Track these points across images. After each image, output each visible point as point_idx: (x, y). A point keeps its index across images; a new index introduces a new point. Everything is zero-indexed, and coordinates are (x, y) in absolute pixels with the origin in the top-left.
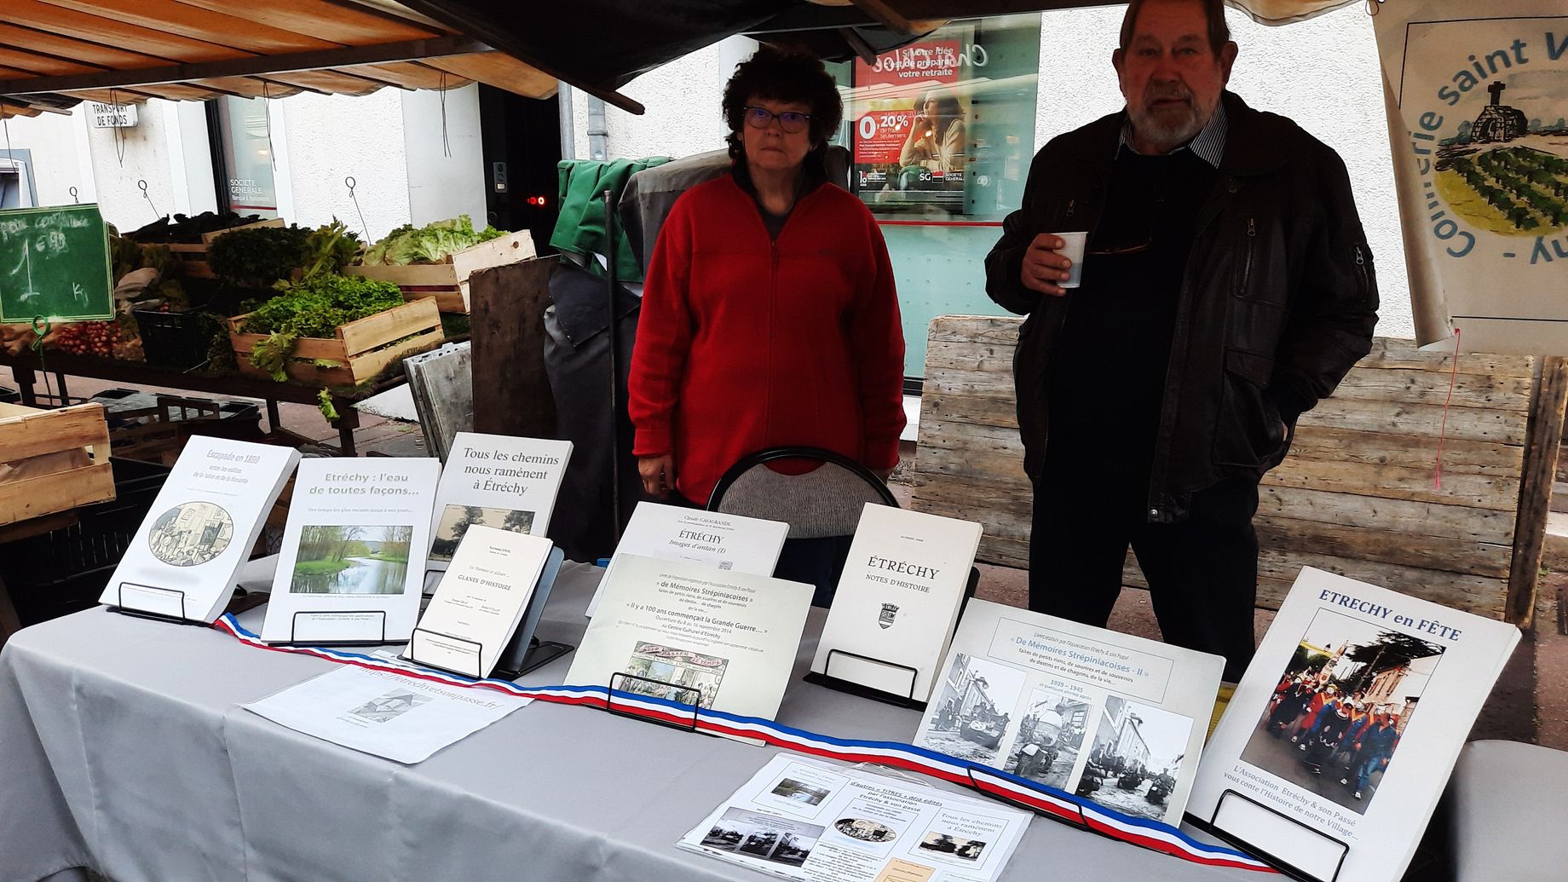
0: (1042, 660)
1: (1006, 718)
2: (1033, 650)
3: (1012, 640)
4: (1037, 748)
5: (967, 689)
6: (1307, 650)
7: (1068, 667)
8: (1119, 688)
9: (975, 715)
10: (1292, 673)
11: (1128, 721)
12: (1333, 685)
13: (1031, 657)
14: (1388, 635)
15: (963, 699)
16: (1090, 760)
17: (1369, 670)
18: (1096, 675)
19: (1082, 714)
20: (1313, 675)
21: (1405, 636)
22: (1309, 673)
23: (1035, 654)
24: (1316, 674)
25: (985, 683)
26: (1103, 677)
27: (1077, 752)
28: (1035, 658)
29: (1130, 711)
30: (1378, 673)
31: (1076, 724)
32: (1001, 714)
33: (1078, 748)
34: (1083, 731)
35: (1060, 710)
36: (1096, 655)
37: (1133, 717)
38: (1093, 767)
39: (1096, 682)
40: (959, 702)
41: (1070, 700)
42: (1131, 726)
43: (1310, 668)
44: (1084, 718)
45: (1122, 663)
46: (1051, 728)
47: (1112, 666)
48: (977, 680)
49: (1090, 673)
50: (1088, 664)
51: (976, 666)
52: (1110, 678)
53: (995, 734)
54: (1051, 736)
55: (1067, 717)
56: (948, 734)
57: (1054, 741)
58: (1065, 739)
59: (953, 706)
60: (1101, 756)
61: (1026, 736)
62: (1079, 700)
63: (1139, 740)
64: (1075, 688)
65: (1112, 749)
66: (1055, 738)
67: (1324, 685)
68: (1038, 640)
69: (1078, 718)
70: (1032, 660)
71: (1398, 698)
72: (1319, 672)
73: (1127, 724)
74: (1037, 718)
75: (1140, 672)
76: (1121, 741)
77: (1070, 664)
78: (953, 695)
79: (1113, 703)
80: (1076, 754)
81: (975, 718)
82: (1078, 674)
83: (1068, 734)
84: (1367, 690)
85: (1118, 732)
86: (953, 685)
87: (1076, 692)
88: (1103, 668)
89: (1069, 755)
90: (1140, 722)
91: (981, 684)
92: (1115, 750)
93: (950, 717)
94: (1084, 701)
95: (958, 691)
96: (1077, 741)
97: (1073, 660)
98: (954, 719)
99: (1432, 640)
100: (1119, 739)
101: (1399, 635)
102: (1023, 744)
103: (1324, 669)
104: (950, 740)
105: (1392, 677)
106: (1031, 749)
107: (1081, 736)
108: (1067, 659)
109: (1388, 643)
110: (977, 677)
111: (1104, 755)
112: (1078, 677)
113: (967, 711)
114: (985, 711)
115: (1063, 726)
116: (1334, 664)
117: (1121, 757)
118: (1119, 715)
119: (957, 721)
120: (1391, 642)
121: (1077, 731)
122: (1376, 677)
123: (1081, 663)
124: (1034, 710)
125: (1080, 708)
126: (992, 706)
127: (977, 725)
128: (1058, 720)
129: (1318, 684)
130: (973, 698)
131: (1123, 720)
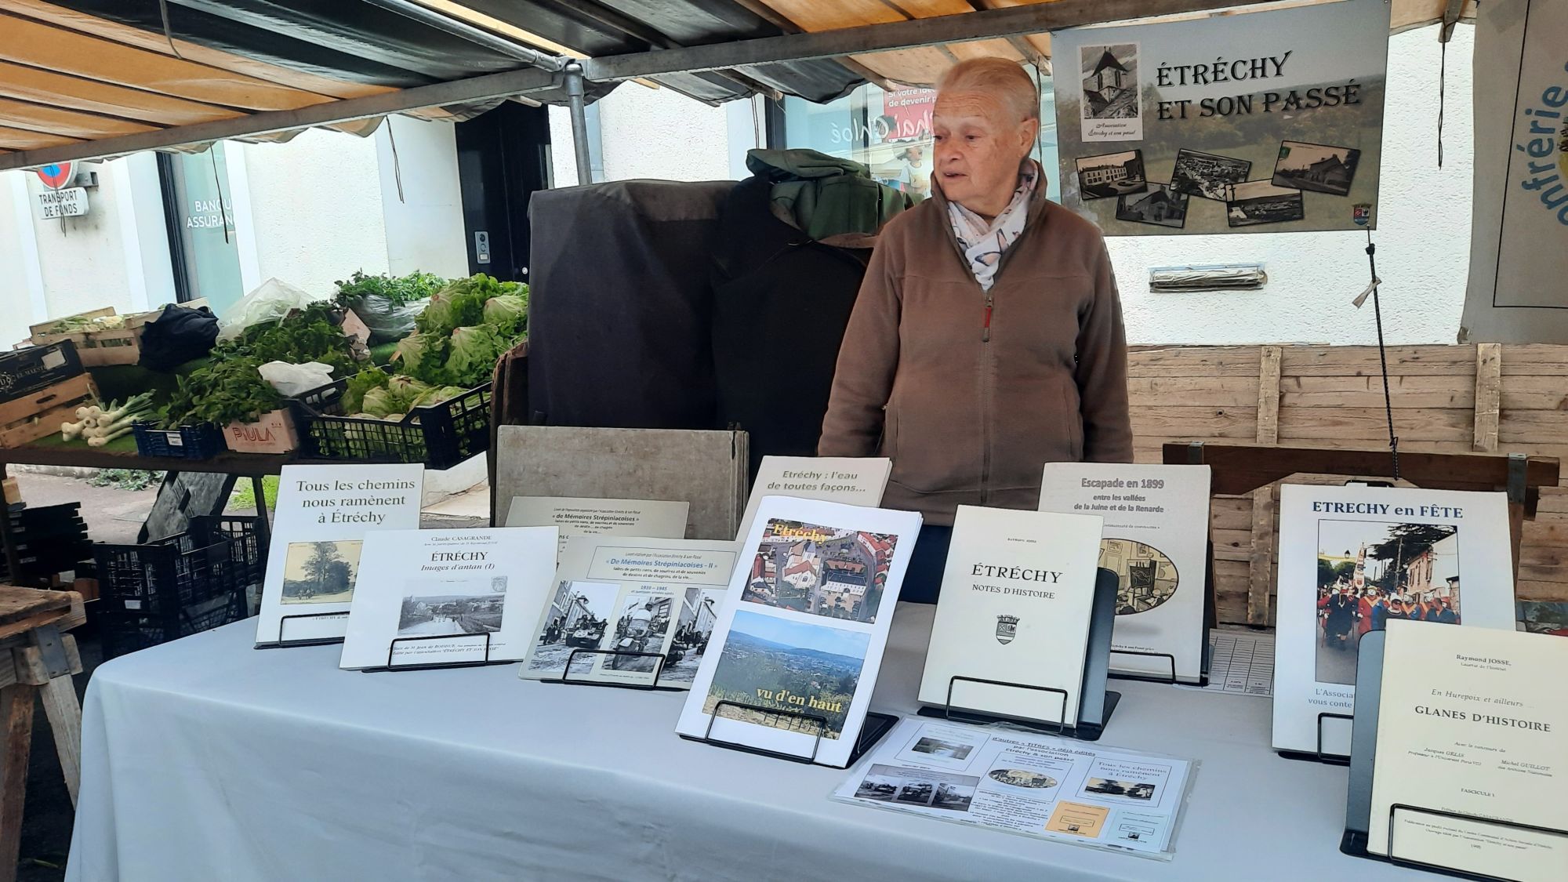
0: (632, 572)
1: (604, 624)
2: (624, 566)
3: (608, 562)
4: (631, 640)
5: (570, 608)
6: (1328, 561)
7: (653, 573)
8: (694, 580)
9: (578, 626)
10: (1326, 586)
11: (703, 604)
12: (1371, 586)
13: (624, 572)
14: (1398, 528)
15: (567, 615)
16: (675, 640)
17: (1398, 564)
18: (678, 575)
19: (667, 606)
20: (1347, 582)
21: (1414, 525)
22: (1342, 582)
23: (627, 569)
24: (1350, 582)
25: (585, 600)
26: (683, 575)
27: (663, 635)
28: (627, 572)
29: (705, 596)
30: (1409, 565)
31: (662, 615)
32: (600, 621)
33: (665, 633)
34: (668, 619)
35: (649, 607)
36: (676, 560)
37: (707, 600)
38: (676, 643)
39: (677, 580)
40: (563, 619)
41: (657, 598)
42: (705, 608)
43: (1340, 577)
44: (669, 609)
45: (697, 561)
46: (643, 622)
47: (689, 565)
48: (579, 598)
49: (672, 575)
50: (671, 568)
51: (577, 588)
52: (688, 575)
53: (595, 637)
54: (642, 628)
55: (655, 612)
56: (555, 646)
57: (645, 632)
58: (654, 628)
59: (558, 623)
60: (683, 635)
61: (622, 632)
62: (664, 597)
63: (712, 616)
64: (661, 588)
65: (691, 627)
66: (645, 629)
67: (1363, 589)
68: (628, 558)
69: (664, 609)
70: (624, 575)
71: (1439, 581)
72: (1352, 578)
73: (702, 606)
74: (630, 617)
75: (711, 565)
76: (698, 620)
77: (655, 571)
78: (559, 614)
79: (691, 593)
80: (663, 637)
81: (578, 628)
82: (662, 577)
83: (656, 624)
84: (1407, 583)
85: (695, 614)
86: (558, 606)
87: (661, 591)
88: (682, 569)
89: (657, 639)
90: (713, 602)
91: (582, 601)
92: (694, 627)
93: (556, 632)
94: (667, 597)
95: (562, 610)
96: (663, 628)
97: (657, 568)
98: (560, 632)
99: (1442, 522)
100: (697, 618)
101: (1408, 526)
102: (619, 640)
103: (1354, 574)
104: (557, 650)
105: (1424, 565)
106: (627, 642)
107: (667, 623)
108: (653, 568)
109: (1402, 535)
110: (579, 596)
111: (685, 633)
112: (664, 579)
113: (571, 623)
114: (589, 622)
115: (652, 620)
116: (1362, 567)
117: (699, 632)
118: (696, 601)
119: (563, 634)
120: (1405, 534)
121: (663, 620)
122: (1410, 568)
123: (664, 568)
124: (628, 612)
125: (665, 602)
126: (593, 616)
127: (580, 633)
128: (648, 615)
129: (1356, 590)
130: (577, 613)
131: (699, 604)
